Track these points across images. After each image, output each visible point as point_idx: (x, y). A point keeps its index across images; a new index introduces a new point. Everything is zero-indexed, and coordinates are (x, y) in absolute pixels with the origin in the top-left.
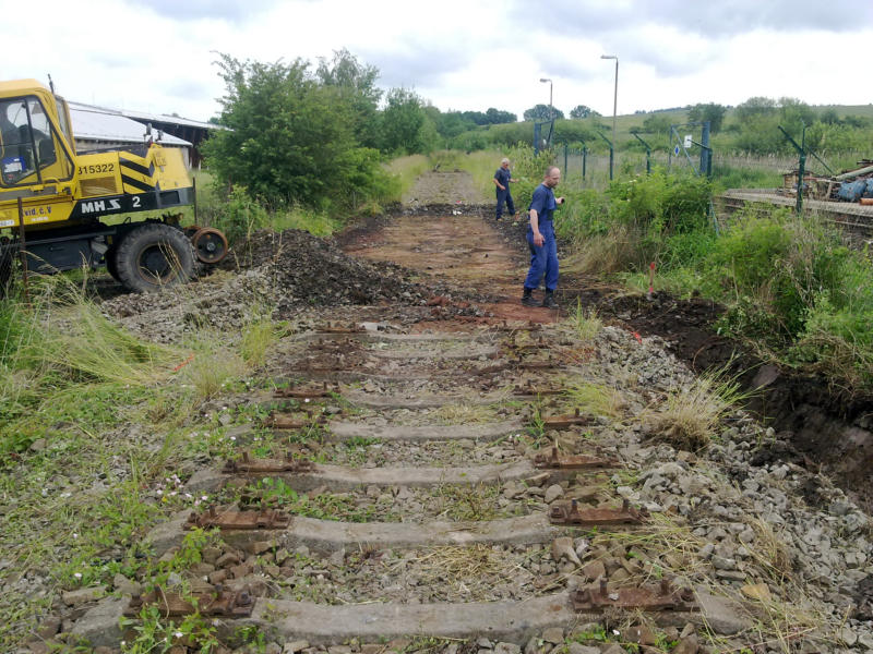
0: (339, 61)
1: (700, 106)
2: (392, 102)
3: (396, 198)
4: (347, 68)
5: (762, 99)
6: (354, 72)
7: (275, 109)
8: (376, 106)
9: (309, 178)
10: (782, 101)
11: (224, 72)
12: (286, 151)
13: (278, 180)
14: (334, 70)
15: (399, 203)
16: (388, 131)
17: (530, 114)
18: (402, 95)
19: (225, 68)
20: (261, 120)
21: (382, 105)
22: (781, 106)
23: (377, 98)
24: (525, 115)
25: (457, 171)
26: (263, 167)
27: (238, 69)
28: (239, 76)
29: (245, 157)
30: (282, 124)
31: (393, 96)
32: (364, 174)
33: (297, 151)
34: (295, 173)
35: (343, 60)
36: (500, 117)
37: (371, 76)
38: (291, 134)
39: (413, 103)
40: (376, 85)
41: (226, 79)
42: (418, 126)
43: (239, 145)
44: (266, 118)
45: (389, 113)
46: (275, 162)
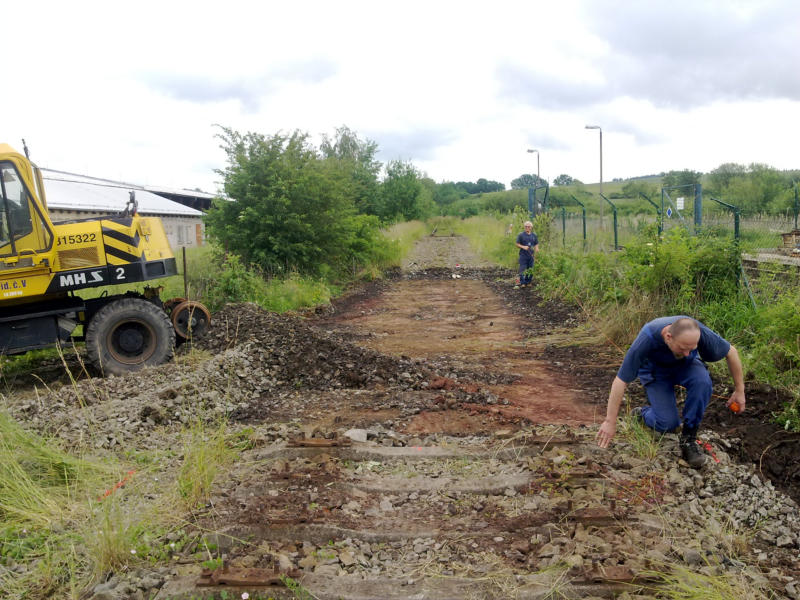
0: (340, 137)
1: (673, 173)
2: (390, 173)
3: (395, 262)
4: (348, 143)
5: (733, 165)
6: (354, 146)
7: (272, 177)
8: (375, 177)
9: (307, 245)
10: (752, 166)
11: (225, 144)
12: (284, 219)
13: (275, 248)
14: (336, 146)
15: (398, 268)
16: (388, 199)
17: (517, 183)
18: (400, 167)
19: (226, 140)
20: (259, 189)
21: (382, 176)
22: (751, 171)
23: (377, 170)
24: (512, 184)
25: (453, 235)
26: (261, 235)
27: (239, 141)
28: (240, 148)
29: (243, 225)
30: (279, 193)
31: (391, 167)
32: (363, 240)
33: (296, 219)
34: (294, 240)
35: (344, 135)
36: (490, 186)
37: (371, 150)
38: (288, 203)
39: (411, 175)
40: (375, 158)
41: (228, 151)
42: (415, 195)
43: (237, 214)
44: (264, 187)
45: (388, 184)
46: (274, 230)
